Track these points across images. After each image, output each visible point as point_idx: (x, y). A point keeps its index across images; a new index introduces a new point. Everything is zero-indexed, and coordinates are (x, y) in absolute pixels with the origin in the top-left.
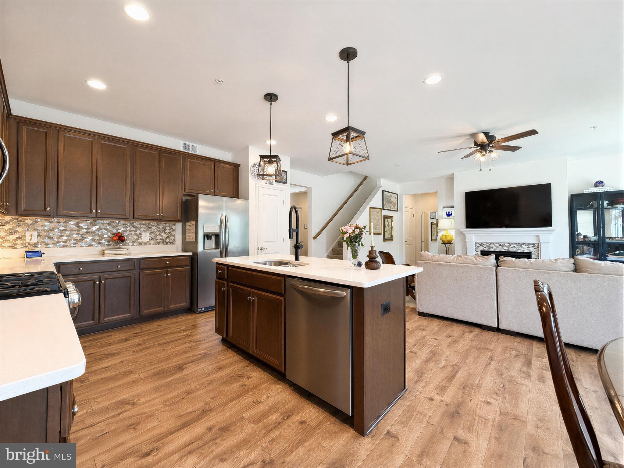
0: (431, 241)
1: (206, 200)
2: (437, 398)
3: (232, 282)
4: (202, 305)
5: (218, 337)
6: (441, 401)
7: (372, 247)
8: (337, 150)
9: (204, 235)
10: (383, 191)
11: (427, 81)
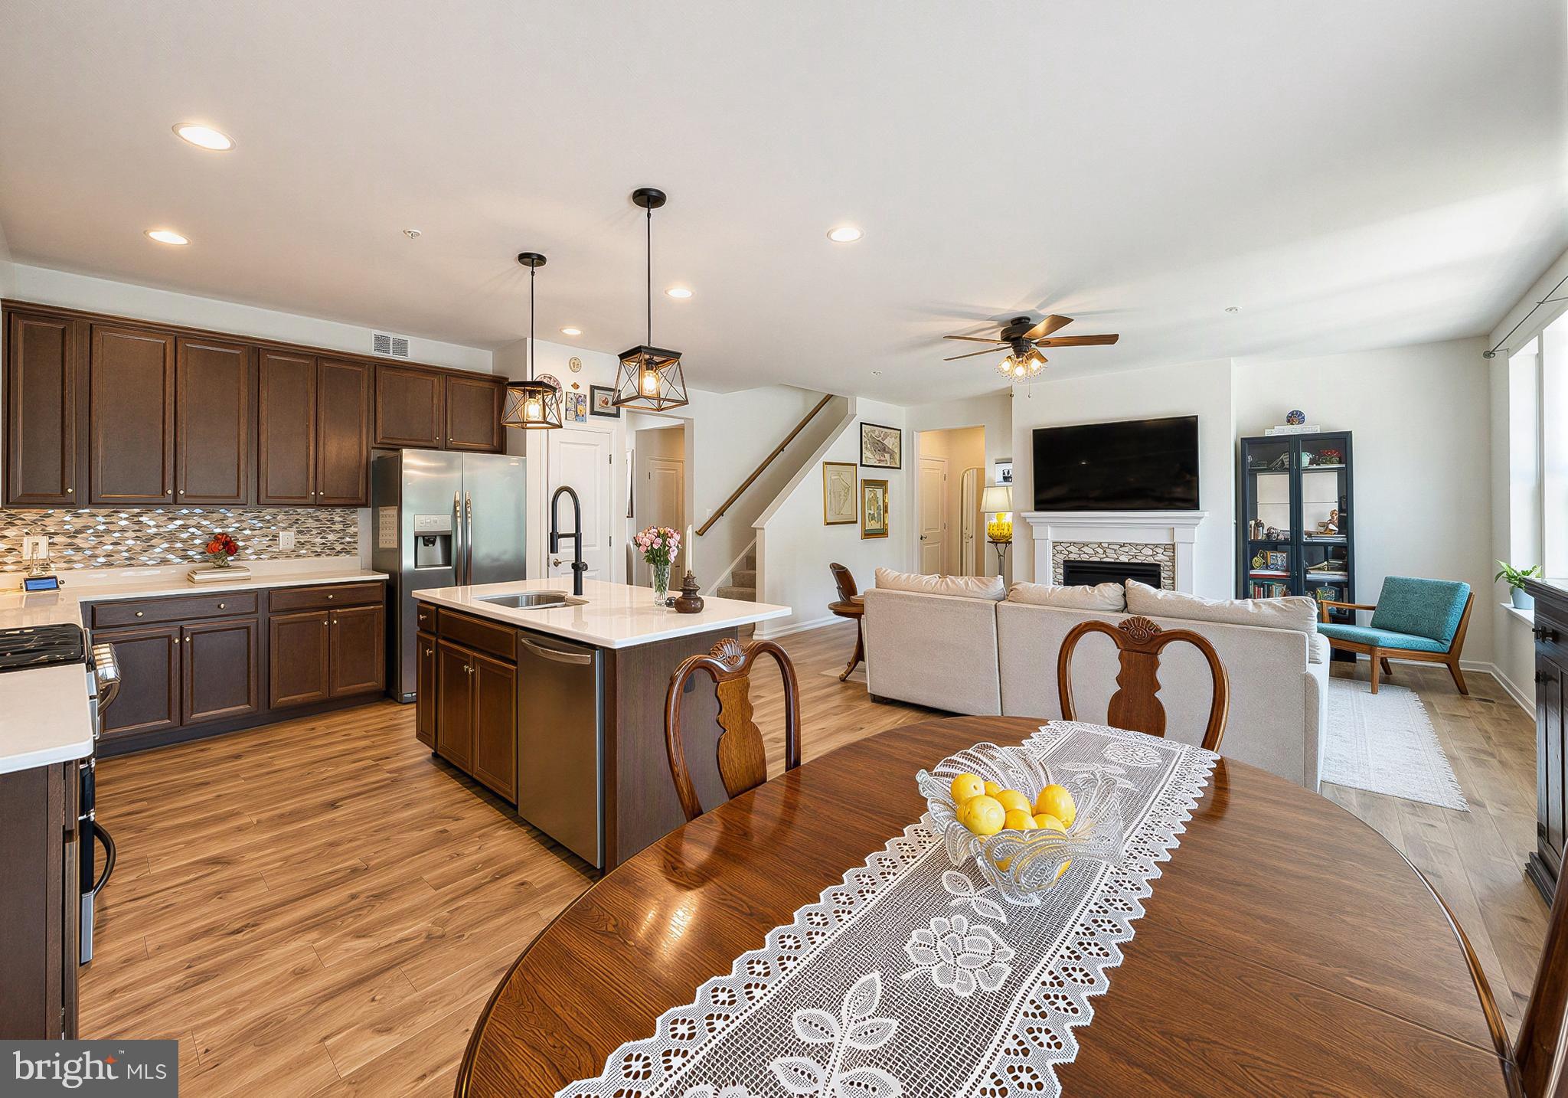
3: (444, 639)
5: (426, 749)
9: (416, 538)
10: (862, 424)
11: (834, 236)
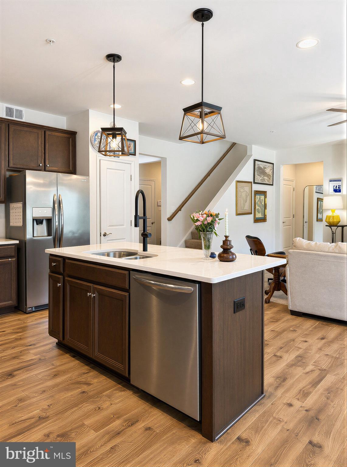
0: (317, 221)
1: (35, 177)
2: (297, 404)
3: (70, 276)
4: (31, 303)
5: (53, 340)
6: (301, 407)
7: (226, 237)
8: (190, 127)
9: (33, 220)
10: (255, 160)
11: (300, 45)
